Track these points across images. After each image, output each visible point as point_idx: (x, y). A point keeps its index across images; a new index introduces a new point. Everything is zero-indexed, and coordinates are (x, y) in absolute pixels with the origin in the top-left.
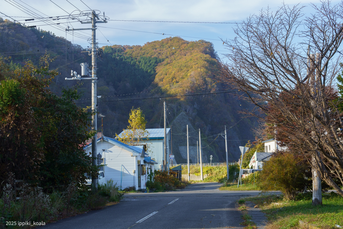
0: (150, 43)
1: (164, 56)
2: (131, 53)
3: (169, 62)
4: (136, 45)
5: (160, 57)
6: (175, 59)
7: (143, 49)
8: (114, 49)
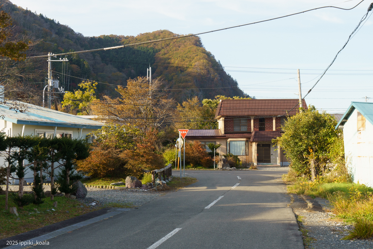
0: (142, 34)
1: (160, 47)
2: (128, 42)
3: (166, 52)
4: (130, 36)
5: (156, 48)
6: (171, 50)
7: (138, 39)
8: (112, 38)
